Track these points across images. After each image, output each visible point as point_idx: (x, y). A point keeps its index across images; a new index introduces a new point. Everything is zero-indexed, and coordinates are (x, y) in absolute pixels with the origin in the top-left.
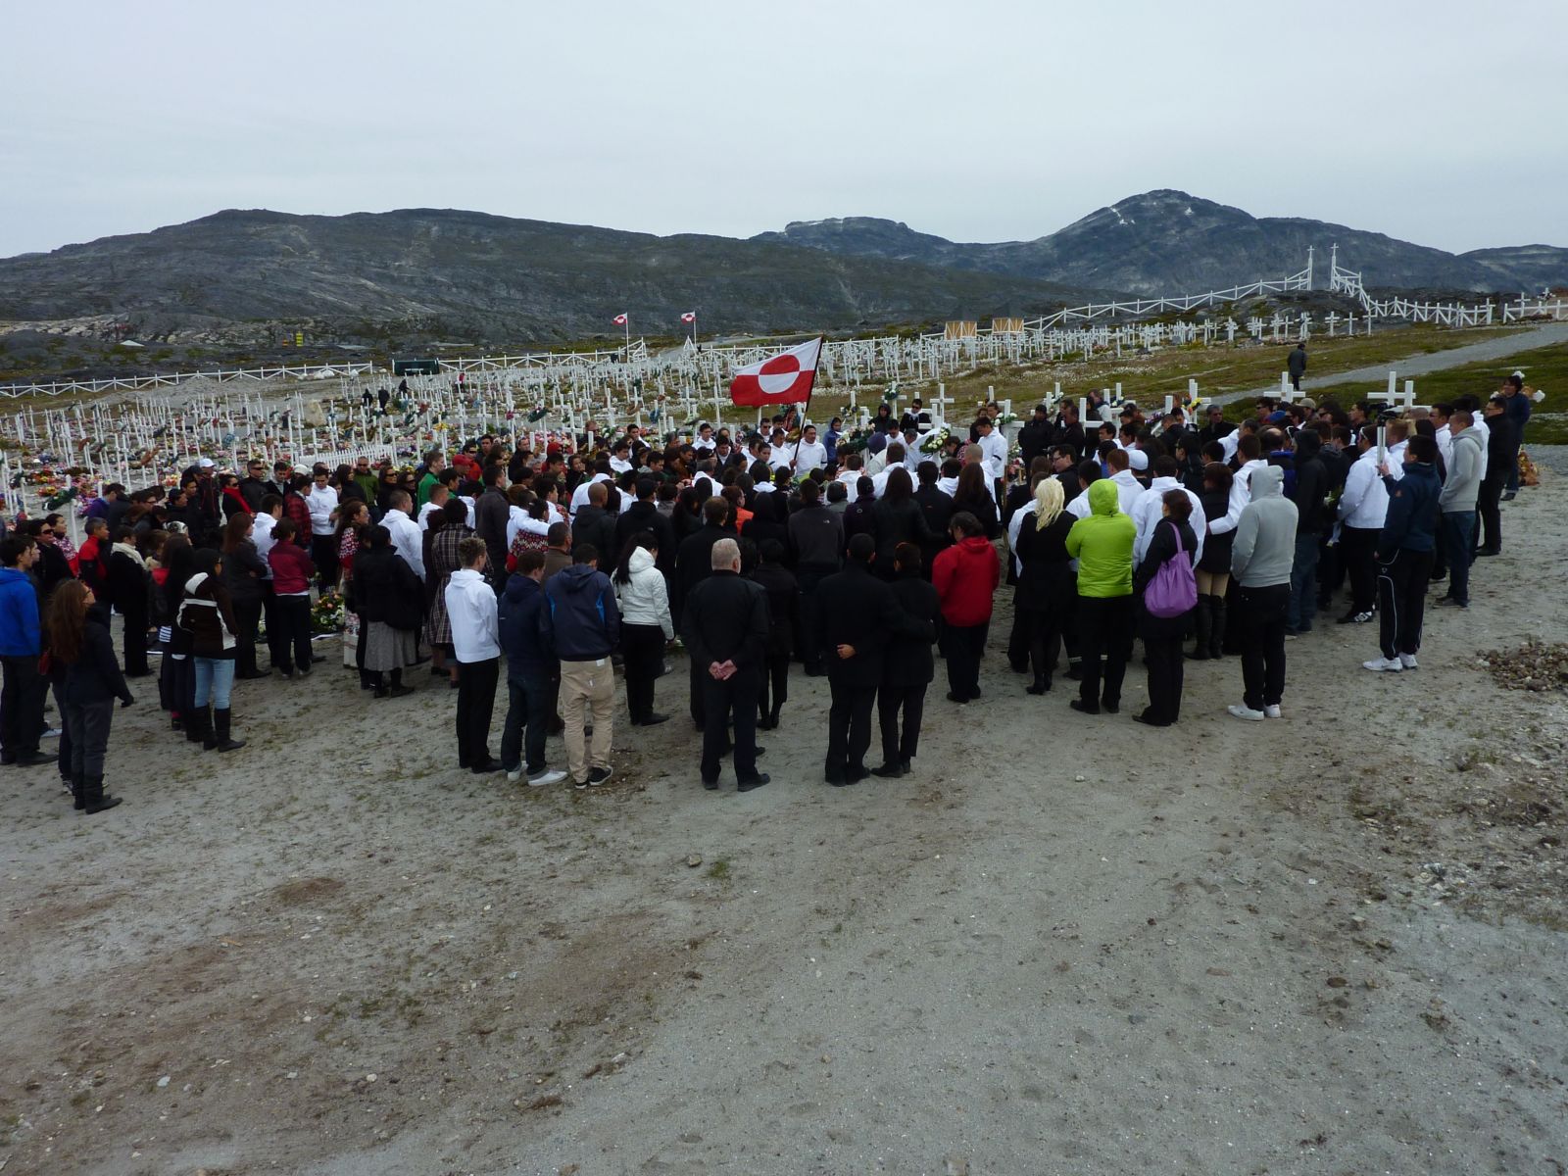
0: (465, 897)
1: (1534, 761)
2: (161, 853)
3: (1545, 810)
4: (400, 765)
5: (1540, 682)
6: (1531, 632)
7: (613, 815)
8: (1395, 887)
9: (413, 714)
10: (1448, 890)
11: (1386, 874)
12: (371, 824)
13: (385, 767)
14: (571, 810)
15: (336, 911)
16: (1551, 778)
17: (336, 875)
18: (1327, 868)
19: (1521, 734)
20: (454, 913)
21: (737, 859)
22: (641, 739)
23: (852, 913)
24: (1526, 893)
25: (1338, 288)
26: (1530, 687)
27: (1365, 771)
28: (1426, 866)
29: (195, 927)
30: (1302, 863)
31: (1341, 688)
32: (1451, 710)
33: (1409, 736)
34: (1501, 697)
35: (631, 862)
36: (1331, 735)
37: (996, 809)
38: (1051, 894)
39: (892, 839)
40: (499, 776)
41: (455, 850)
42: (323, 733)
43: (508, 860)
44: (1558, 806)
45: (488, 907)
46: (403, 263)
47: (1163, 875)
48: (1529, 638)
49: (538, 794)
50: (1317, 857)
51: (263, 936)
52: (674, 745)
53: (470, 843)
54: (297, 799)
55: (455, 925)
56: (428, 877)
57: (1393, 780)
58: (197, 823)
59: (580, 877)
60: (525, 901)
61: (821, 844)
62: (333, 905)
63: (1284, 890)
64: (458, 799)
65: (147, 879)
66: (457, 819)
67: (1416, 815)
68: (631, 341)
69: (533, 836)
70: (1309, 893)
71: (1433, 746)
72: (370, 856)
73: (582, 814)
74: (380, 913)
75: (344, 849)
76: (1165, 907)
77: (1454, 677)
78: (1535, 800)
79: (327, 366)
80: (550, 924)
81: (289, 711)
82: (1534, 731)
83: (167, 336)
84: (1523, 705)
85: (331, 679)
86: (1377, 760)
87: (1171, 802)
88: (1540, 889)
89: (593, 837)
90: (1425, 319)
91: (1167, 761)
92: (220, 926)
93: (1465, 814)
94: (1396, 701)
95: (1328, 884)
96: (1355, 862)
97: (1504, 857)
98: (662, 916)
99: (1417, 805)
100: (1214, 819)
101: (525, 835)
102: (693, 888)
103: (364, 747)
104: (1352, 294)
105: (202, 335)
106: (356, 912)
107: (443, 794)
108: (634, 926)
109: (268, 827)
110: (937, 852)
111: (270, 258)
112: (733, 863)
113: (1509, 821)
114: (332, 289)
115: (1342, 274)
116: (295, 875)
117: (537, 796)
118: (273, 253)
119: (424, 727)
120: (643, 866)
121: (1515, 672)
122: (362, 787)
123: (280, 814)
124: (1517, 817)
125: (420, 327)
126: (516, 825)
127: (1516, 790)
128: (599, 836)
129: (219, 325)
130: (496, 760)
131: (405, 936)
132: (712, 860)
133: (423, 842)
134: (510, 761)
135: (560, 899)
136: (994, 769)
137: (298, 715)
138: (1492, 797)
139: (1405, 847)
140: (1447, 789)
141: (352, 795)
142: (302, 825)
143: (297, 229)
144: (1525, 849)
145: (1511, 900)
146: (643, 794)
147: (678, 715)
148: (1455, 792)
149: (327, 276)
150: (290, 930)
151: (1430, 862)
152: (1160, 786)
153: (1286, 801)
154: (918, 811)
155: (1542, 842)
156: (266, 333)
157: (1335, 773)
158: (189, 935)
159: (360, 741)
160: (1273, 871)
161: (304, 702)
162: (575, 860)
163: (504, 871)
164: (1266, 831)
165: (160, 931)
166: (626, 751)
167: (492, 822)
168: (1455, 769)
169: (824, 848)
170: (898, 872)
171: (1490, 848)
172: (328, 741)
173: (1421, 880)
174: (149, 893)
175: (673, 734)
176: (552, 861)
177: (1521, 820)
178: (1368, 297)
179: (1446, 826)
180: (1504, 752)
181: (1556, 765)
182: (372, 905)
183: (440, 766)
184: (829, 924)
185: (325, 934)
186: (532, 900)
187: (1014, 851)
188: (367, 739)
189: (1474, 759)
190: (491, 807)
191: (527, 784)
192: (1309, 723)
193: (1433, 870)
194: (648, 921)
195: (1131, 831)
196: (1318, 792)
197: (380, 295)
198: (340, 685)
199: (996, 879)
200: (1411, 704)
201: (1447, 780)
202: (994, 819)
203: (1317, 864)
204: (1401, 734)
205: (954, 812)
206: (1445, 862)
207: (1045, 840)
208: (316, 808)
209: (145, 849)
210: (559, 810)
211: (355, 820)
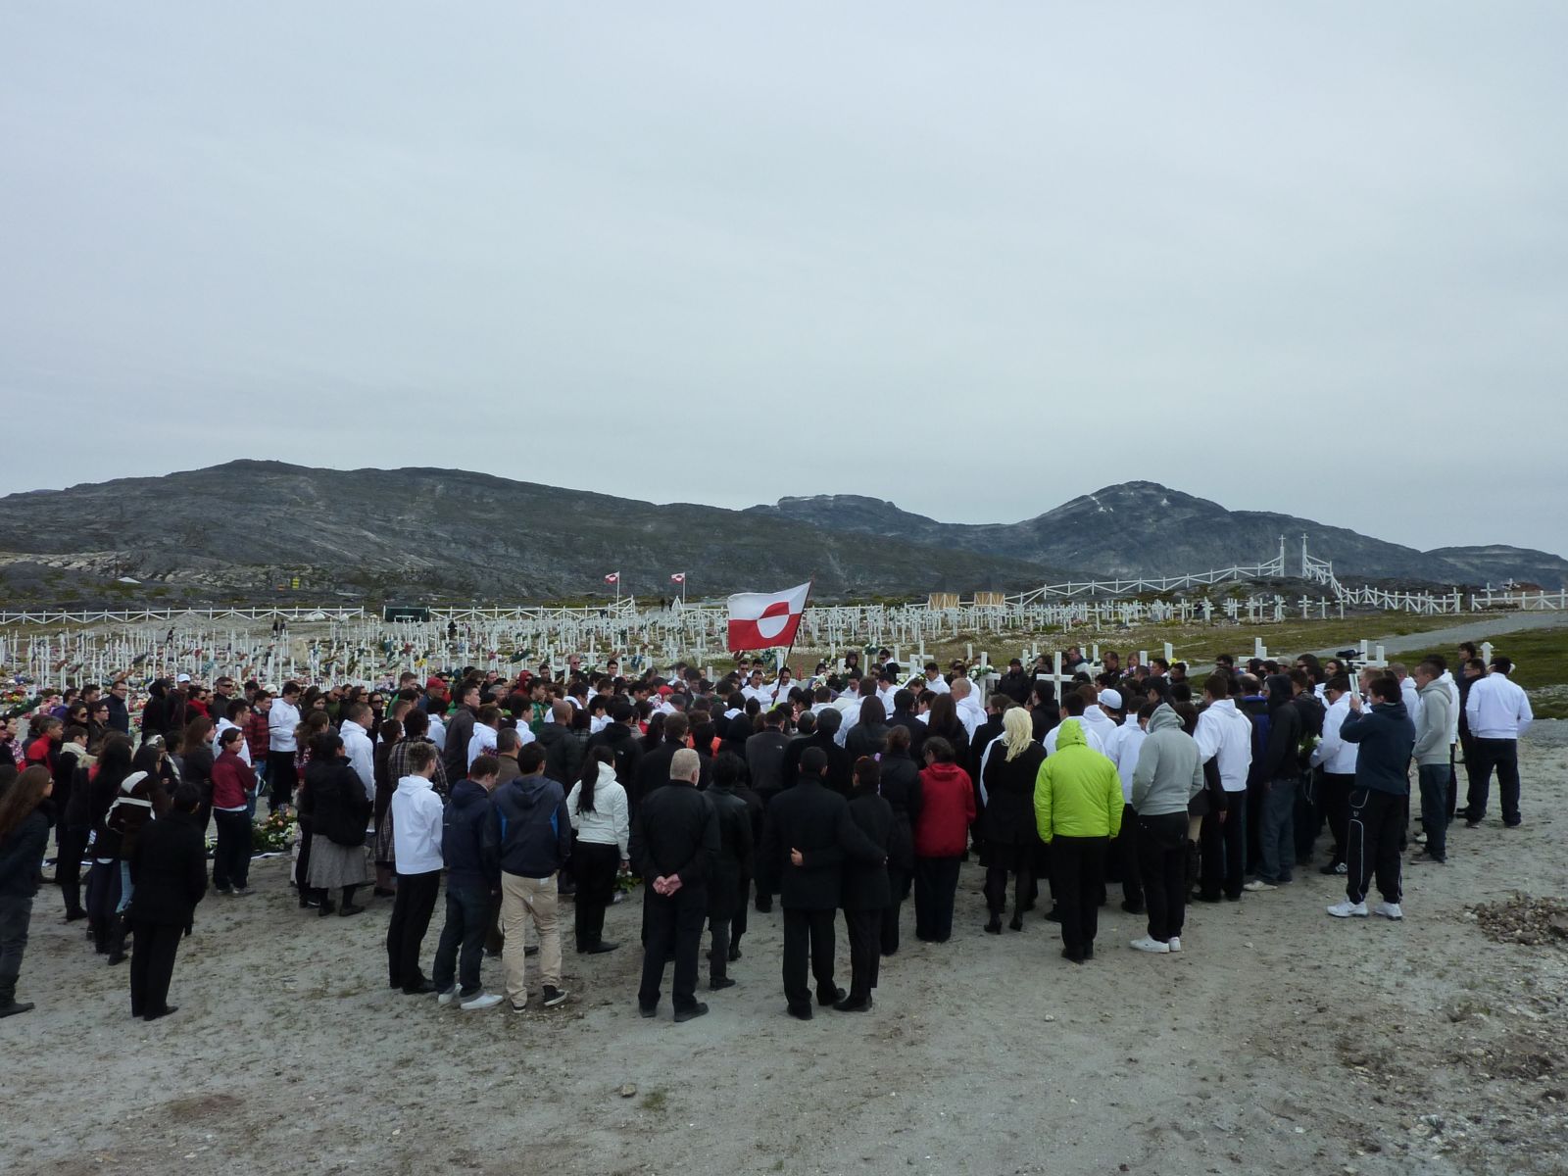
0: (374, 1120)
1: (1531, 1014)
2: (50, 1063)
3: (1545, 1063)
4: (327, 984)
5: (1531, 934)
6: (1520, 889)
7: (547, 1041)
8: (1390, 1139)
9: (349, 933)
10: (1447, 1144)
11: (1380, 1125)
12: (285, 1040)
13: (311, 985)
14: (502, 1035)
15: (229, 1130)
16: (1550, 1031)
17: (236, 1093)
18: (1314, 1116)
19: (1516, 986)
20: (359, 1136)
21: (675, 1090)
22: (587, 967)
23: (795, 1150)
24: (1532, 1149)
25: (1310, 576)
26: (1521, 941)
27: (1353, 1019)
28: (1422, 1118)
29: (71, 1140)
30: (1287, 1110)
31: (1325, 937)
32: (1440, 961)
33: (1397, 985)
34: (1492, 950)
35: (560, 1090)
36: (1315, 982)
37: (959, 1047)
38: (1015, 1135)
39: (845, 1075)
40: (431, 998)
41: (371, 1070)
42: (251, 949)
43: (427, 1083)
44: (1560, 1059)
45: (397, 1132)
46: (406, 517)
47: (1138, 1119)
48: (1517, 894)
49: (469, 1018)
50: (1303, 1105)
51: (144, 1153)
52: (621, 973)
53: (390, 1064)
54: (210, 1013)
55: (357, 1150)
56: (337, 1098)
57: (1383, 1028)
58: (98, 1034)
59: (502, 1103)
60: (439, 1126)
61: (768, 1078)
62: (226, 1123)
63: (1269, 1138)
64: (383, 1019)
65: (30, 1088)
66: (379, 1040)
67: (1409, 1065)
68: (620, 599)
69: (458, 1060)
70: (1296, 1142)
71: (1423, 996)
72: (277, 1074)
73: (513, 1039)
74: (277, 1134)
75: (250, 1066)
76: (1139, 1152)
77: (1443, 928)
78: (1535, 1052)
79: (319, 609)
80: (463, 1151)
81: (219, 926)
82: (1529, 984)
83: (166, 575)
84: (1515, 958)
85: (269, 896)
86: (1364, 1008)
87: (1147, 1045)
88: (1547, 1144)
89: (522, 1062)
90: (1396, 608)
91: (1142, 1003)
92: (99, 1141)
93: (1461, 1065)
94: (1382, 951)
95: (1317, 1134)
96: (1345, 1112)
97: (1506, 1110)
98: (586, 1146)
99: (1409, 1054)
100: (1192, 1063)
101: (449, 1058)
102: (624, 1119)
103: (292, 964)
104: (1324, 582)
105: (200, 576)
106: (252, 1132)
107: (367, 1015)
108: (555, 1157)
109: (172, 1040)
110: (893, 1090)
111: (277, 507)
112: (670, 1095)
113: (1509, 1073)
114: (334, 538)
115: (1314, 562)
116: (192, 1090)
117: (469, 1019)
118: (281, 501)
119: (359, 945)
120: (573, 1094)
121: (1505, 925)
122: (282, 1004)
123: (190, 1027)
124: (1518, 1070)
125: (416, 578)
126: (442, 1048)
127: (1512, 1041)
128: (529, 1062)
129: (218, 567)
130: (430, 981)
131: (300, 1159)
132: (648, 1091)
133: (338, 1062)
134: (443, 981)
135: (478, 1125)
136: (959, 1007)
137: (229, 930)
138: (1489, 1047)
139: (1398, 1097)
140: (1440, 1040)
141: (271, 1011)
142: (210, 1039)
143: (307, 481)
144: (1528, 1103)
145: (1517, 1155)
146: (581, 1022)
147: (628, 945)
148: (1449, 1042)
149: (332, 527)
150: (174, 1148)
151: (1427, 1114)
152: (1136, 1028)
153: (1270, 1046)
154: (875, 1048)
155: (1545, 1096)
156: (263, 577)
157: (1320, 1019)
158: (62, 1149)
159: (288, 957)
160: (1256, 1117)
161: (237, 917)
162: (499, 1086)
163: (421, 1095)
164: (1248, 1076)
165: (31, 1143)
166: (569, 978)
167: (415, 1044)
168: (1448, 1019)
169: (770, 1082)
170: (849, 1109)
171: (1490, 1101)
172: (254, 957)
173: (1418, 1133)
174: (29, 1102)
175: (620, 962)
176: (475, 1086)
177: (1521, 1073)
178: (1340, 585)
179: (1442, 1077)
180: (1499, 1003)
181: (1554, 1018)
182: (270, 1125)
183: (369, 986)
184: (769, 1161)
185: (213, 1153)
186: (446, 1125)
187: (976, 1090)
188: (297, 956)
189: (1467, 1009)
190: (418, 1029)
191: (459, 1007)
192: (1291, 970)
193: (1430, 1123)
194: (572, 1151)
195: (1103, 1073)
196: (1304, 1038)
197: (381, 546)
198: (278, 902)
199: (956, 1119)
200: (1397, 954)
201: (1442, 1031)
202: (957, 1057)
203: (1304, 1112)
204: (1389, 983)
205: (914, 1049)
206: (1443, 1114)
207: (1010, 1079)
208: (229, 1023)
209: (35, 1058)
210: (490, 1034)
211: (268, 1037)
